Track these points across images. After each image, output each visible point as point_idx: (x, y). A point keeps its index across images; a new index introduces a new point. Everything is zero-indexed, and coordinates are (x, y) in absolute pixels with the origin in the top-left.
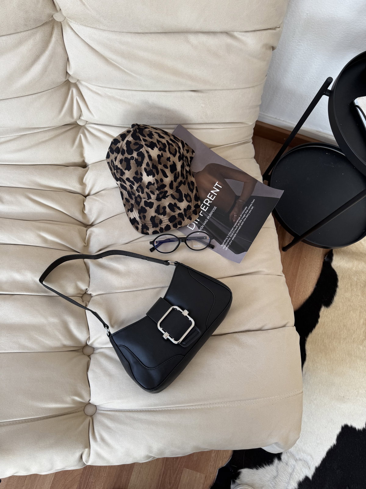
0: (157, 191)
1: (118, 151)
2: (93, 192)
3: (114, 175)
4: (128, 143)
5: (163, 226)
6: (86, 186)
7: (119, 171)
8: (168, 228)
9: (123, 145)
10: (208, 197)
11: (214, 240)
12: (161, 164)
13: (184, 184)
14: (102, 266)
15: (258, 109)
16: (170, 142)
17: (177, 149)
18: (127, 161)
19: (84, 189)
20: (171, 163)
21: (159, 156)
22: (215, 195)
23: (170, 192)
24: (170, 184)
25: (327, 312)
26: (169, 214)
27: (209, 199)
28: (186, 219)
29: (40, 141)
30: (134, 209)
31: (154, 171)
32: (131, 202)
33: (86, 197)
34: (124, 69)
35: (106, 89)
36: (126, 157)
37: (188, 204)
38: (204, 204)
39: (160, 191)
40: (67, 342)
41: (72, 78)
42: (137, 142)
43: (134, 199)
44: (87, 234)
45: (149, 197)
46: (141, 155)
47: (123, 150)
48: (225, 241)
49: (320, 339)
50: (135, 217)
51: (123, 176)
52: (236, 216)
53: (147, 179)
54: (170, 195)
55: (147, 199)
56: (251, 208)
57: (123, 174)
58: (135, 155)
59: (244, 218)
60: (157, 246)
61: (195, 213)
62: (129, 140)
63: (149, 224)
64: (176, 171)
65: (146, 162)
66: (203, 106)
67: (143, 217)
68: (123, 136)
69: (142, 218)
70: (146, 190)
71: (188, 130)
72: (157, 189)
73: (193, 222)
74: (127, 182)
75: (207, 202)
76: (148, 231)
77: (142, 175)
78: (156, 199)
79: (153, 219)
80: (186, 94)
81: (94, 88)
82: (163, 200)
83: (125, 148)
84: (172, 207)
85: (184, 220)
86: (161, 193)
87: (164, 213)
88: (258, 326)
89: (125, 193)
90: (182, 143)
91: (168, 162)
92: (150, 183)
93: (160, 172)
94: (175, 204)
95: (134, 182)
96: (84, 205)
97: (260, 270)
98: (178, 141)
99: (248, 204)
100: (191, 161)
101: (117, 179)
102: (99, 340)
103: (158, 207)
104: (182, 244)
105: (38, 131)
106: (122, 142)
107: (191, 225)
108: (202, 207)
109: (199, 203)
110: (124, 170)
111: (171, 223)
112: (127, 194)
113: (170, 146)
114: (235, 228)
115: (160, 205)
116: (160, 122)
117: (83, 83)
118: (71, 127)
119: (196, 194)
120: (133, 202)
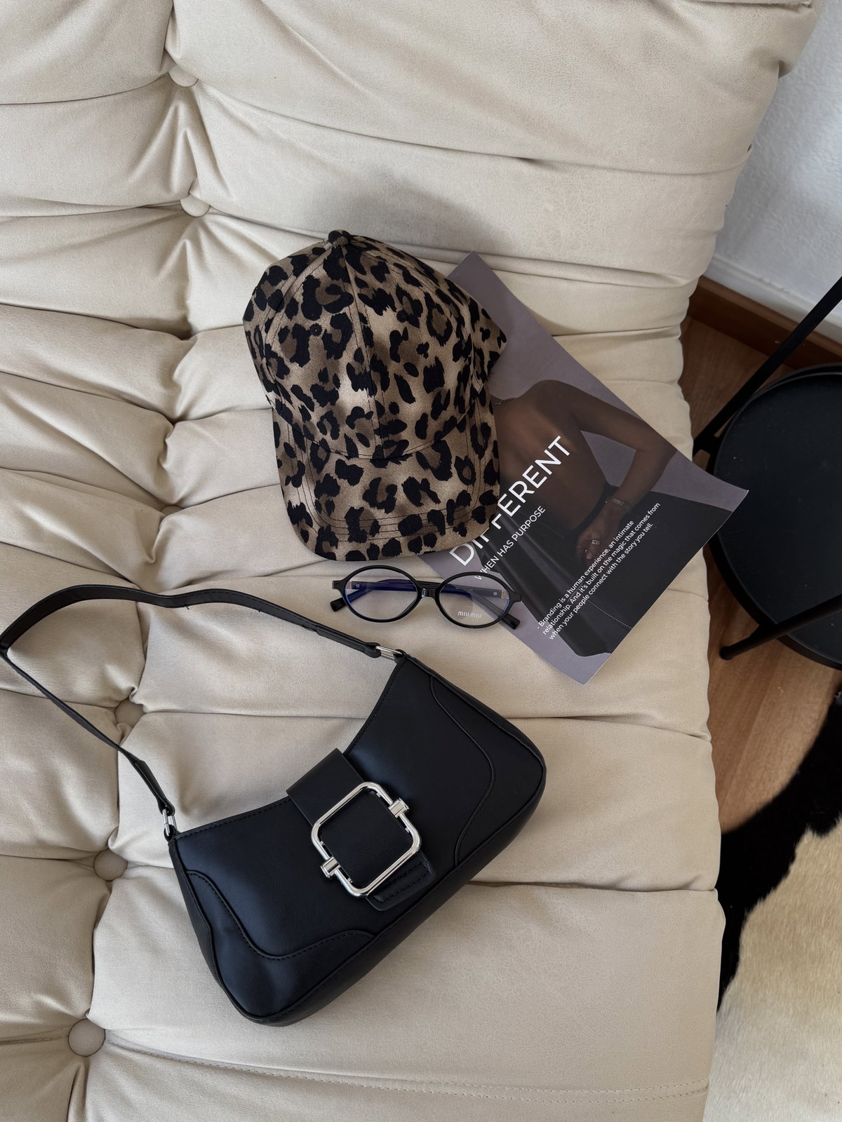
0: (378, 437)
1: (278, 302)
2: (197, 412)
3: (260, 370)
4: (311, 283)
5: (380, 541)
6: (180, 390)
7: (273, 361)
8: (392, 549)
9: (294, 286)
10: (525, 475)
11: (520, 605)
12: (398, 361)
13: (461, 428)
14: (184, 630)
15: (711, 242)
16: (436, 299)
17: (454, 324)
18: (301, 335)
19: (172, 400)
20: (430, 361)
21: (394, 335)
22: (546, 474)
23: (415, 445)
24: (418, 423)
25: (816, 848)
26: (402, 509)
27: (527, 483)
28: (449, 530)
29: (67, 242)
30: (304, 478)
31: (375, 377)
32: (299, 458)
33: (173, 422)
34: (333, 66)
35: (275, 119)
36: (299, 323)
37: (462, 487)
38: (510, 496)
39: (386, 439)
40: (51, 835)
41: (181, 71)
42: (336, 285)
43: (309, 451)
44: (159, 531)
45: (353, 453)
46: (342, 324)
47: (294, 302)
48: (552, 612)
49: (785, 921)
50: (305, 503)
51: (282, 378)
52: (598, 543)
53: (351, 397)
54: (414, 455)
55: (347, 455)
56: (644, 526)
57: (283, 371)
58: (325, 321)
59: (619, 555)
60: (354, 597)
61: (480, 516)
62: (314, 274)
63: (341, 529)
64: (440, 388)
65: (355, 347)
66: (551, 208)
67: (326, 507)
68: (299, 262)
69: (324, 507)
70: (345, 429)
71: (498, 273)
72: (378, 432)
73: (471, 543)
74: (293, 398)
75: (519, 489)
76: (334, 550)
77: (337, 383)
78: (372, 461)
79: (353, 515)
80: (504, 165)
81: (239, 111)
82: (391, 466)
83: (299, 298)
84: (415, 490)
85: (443, 533)
86: (387, 444)
87: (389, 506)
88: (608, 876)
89: (286, 428)
90: (473, 307)
91: (421, 357)
92: (357, 412)
93: (393, 382)
94: (425, 482)
95: (315, 401)
96: (165, 445)
97: (641, 711)
98: (463, 300)
99: (636, 515)
100: (491, 365)
101: (269, 386)
103: (375, 483)
104: (427, 601)
105: (64, 212)
106: (292, 278)
107: (462, 551)
108: (504, 503)
109: (496, 489)
110: (287, 363)
111: (403, 535)
112: (291, 434)
113: (435, 311)
114: (588, 578)
115: (379, 479)
116: (417, 238)
117: (212, 91)
118: (159, 216)
119: (491, 461)
120: (304, 457)
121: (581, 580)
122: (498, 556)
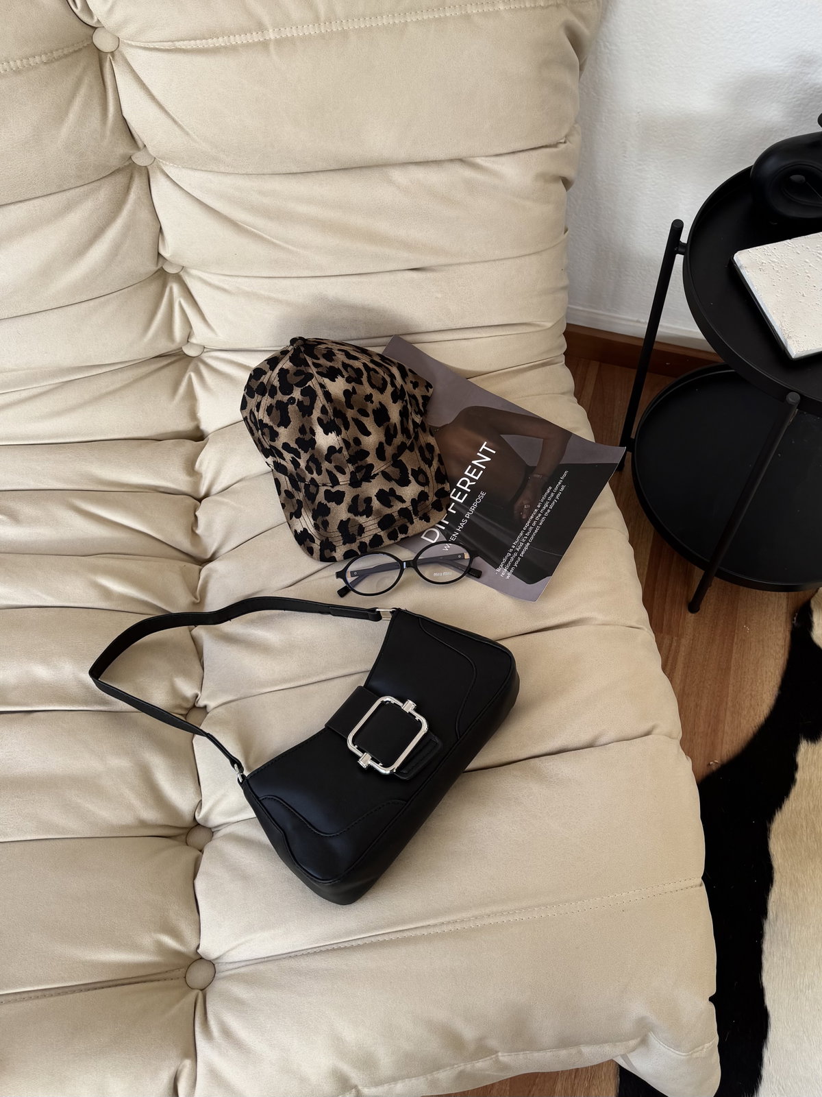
0: (350, 465)
1: (262, 390)
2: (216, 489)
3: (258, 443)
4: (283, 373)
5: (366, 538)
6: (202, 476)
7: (266, 430)
8: (376, 540)
9: (272, 377)
10: (466, 473)
11: (479, 560)
12: (352, 408)
13: (411, 449)
14: (230, 639)
16: (371, 365)
17: (388, 379)
18: (282, 406)
19: (197, 485)
20: (376, 405)
21: (346, 393)
22: (482, 469)
23: (379, 466)
24: (377, 449)
25: (813, 753)
26: (379, 512)
27: (469, 477)
28: (416, 520)
29: (104, 392)
30: (303, 510)
31: (338, 422)
32: (297, 497)
33: (200, 500)
34: (272, 239)
35: (240, 280)
36: (280, 399)
37: (420, 488)
38: (459, 490)
39: (356, 465)
40: (150, 815)
41: (171, 264)
42: (300, 370)
43: (303, 490)
44: (200, 577)
45: (335, 482)
46: (310, 393)
47: (273, 387)
48: (505, 560)
50: (307, 528)
51: (275, 441)
52: (529, 506)
53: (325, 441)
54: (380, 474)
55: (331, 485)
57: (274, 435)
58: (297, 394)
59: (546, 510)
60: (356, 582)
61: (438, 506)
62: (284, 367)
63: (337, 537)
64: (388, 423)
65: (321, 405)
66: (439, 295)
67: (321, 525)
68: (273, 362)
69: (321, 526)
70: (325, 465)
71: (416, 345)
72: (349, 461)
73: (434, 527)
74: (286, 454)
75: (464, 483)
76: (334, 554)
77: (313, 433)
78: (349, 484)
79: (343, 526)
80: (400, 276)
81: (215, 280)
82: (365, 485)
83: (276, 383)
84: (385, 497)
85: (412, 523)
86: (358, 469)
87: (368, 512)
89: (284, 480)
90: (401, 368)
91: (369, 403)
92: (332, 449)
93: (352, 423)
94: (392, 490)
95: (300, 450)
96: (196, 517)
98: (392, 364)
99: (552, 481)
100: (425, 405)
101: (266, 452)
102: (223, 806)
103: (355, 499)
104: (409, 573)
106: (269, 373)
107: (431, 534)
108: (455, 495)
109: (447, 487)
110: (276, 428)
111: (383, 530)
112: (289, 482)
113: (372, 373)
114: (527, 531)
115: (358, 495)
116: (354, 334)
117: (193, 272)
118: (169, 361)
119: (438, 468)
120: (300, 496)
121: (521, 534)
122: (457, 532)
